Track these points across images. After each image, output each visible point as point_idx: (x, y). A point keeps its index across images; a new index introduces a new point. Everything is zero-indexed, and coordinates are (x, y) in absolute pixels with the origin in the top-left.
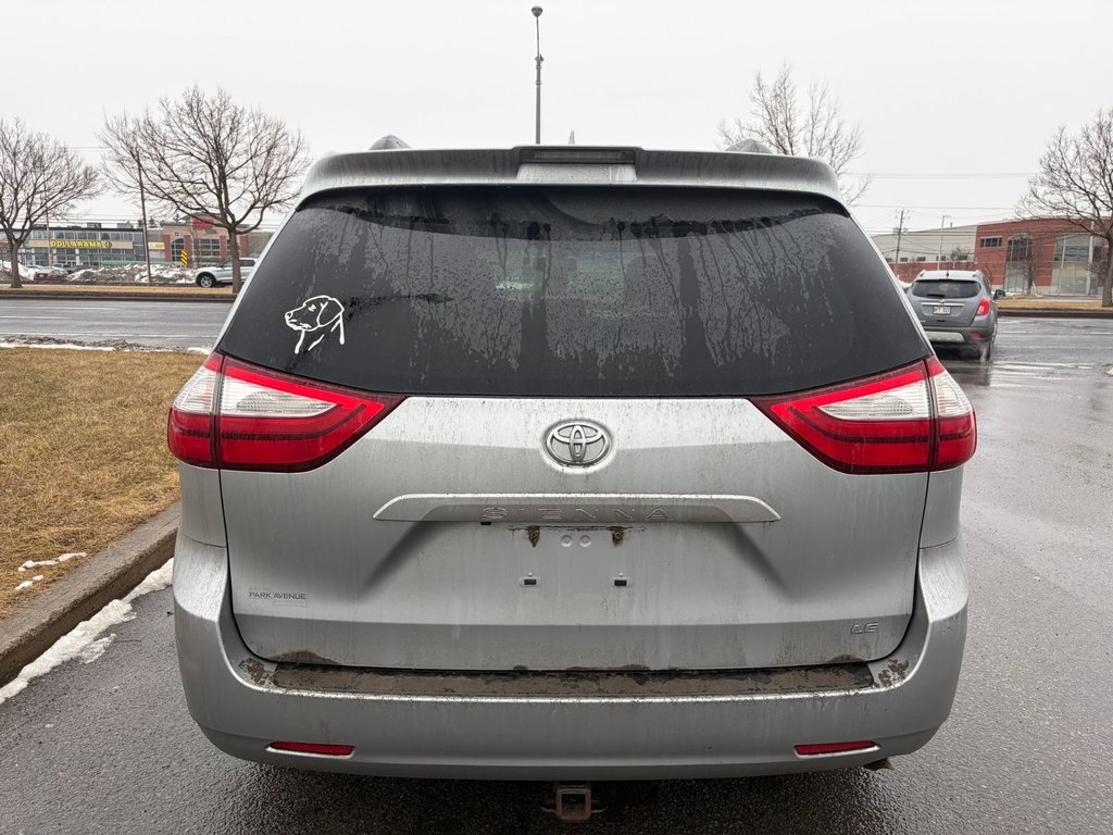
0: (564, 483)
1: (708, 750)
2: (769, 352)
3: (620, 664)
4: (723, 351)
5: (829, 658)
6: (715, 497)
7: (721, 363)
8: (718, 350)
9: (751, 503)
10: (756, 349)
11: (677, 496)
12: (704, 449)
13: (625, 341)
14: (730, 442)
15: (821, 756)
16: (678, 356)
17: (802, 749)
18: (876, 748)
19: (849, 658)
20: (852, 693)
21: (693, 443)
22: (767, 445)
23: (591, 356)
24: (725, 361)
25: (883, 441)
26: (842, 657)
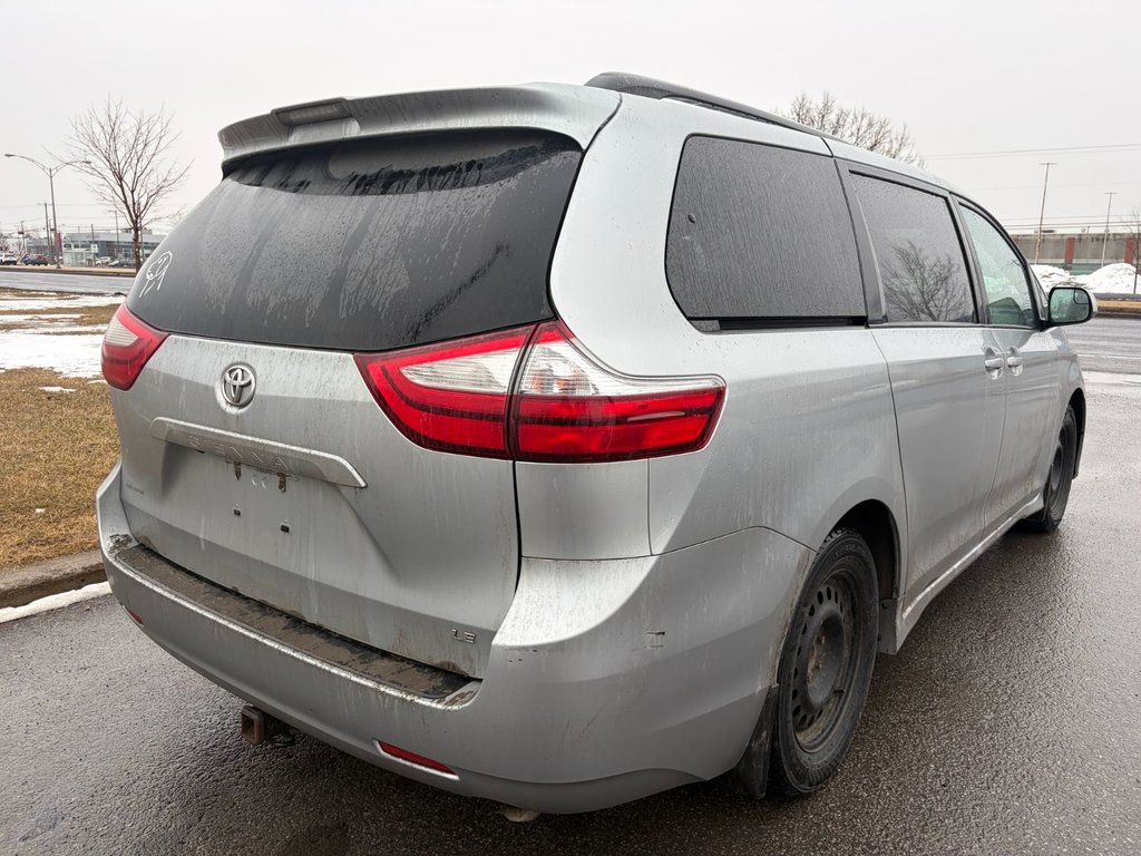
0: (225, 421)
1: (311, 712)
2: (384, 306)
3: (288, 609)
4: (350, 302)
5: (436, 661)
6: (314, 452)
7: (344, 315)
8: (346, 302)
9: (338, 464)
10: (374, 304)
11: (288, 446)
12: (308, 402)
13: (290, 291)
14: (327, 397)
15: (401, 760)
16: (318, 306)
17: (386, 747)
18: (455, 777)
19: (454, 667)
20: (409, 698)
21: (303, 395)
22: (354, 404)
23: (266, 302)
24: (348, 315)
25: (448, 413)
26: (448, 664)
